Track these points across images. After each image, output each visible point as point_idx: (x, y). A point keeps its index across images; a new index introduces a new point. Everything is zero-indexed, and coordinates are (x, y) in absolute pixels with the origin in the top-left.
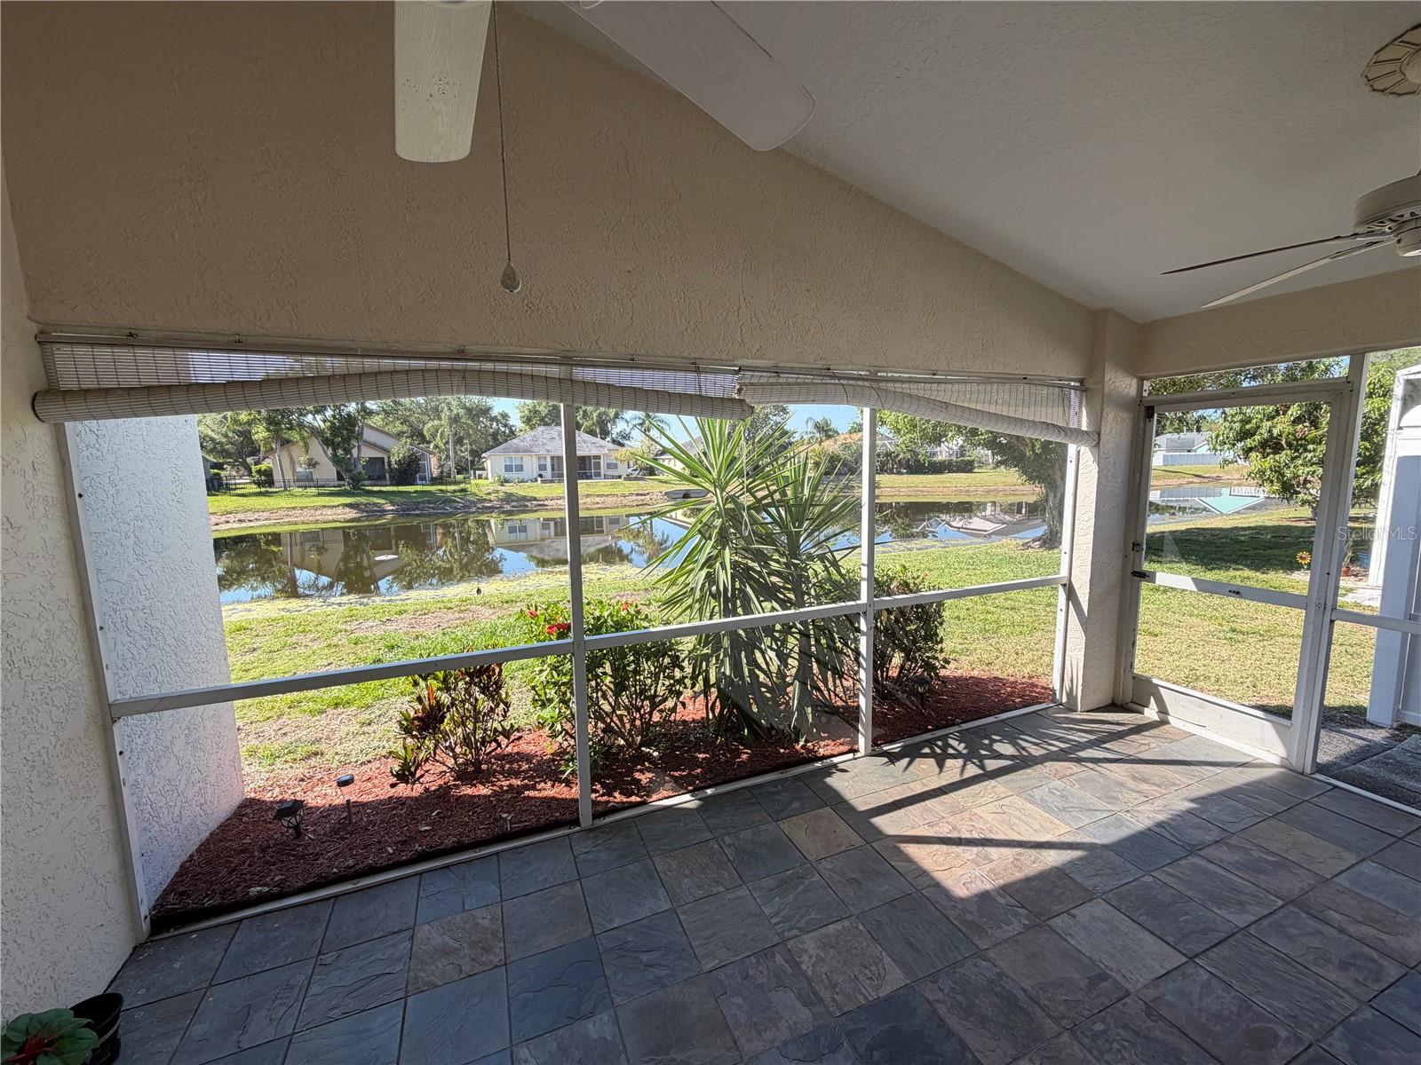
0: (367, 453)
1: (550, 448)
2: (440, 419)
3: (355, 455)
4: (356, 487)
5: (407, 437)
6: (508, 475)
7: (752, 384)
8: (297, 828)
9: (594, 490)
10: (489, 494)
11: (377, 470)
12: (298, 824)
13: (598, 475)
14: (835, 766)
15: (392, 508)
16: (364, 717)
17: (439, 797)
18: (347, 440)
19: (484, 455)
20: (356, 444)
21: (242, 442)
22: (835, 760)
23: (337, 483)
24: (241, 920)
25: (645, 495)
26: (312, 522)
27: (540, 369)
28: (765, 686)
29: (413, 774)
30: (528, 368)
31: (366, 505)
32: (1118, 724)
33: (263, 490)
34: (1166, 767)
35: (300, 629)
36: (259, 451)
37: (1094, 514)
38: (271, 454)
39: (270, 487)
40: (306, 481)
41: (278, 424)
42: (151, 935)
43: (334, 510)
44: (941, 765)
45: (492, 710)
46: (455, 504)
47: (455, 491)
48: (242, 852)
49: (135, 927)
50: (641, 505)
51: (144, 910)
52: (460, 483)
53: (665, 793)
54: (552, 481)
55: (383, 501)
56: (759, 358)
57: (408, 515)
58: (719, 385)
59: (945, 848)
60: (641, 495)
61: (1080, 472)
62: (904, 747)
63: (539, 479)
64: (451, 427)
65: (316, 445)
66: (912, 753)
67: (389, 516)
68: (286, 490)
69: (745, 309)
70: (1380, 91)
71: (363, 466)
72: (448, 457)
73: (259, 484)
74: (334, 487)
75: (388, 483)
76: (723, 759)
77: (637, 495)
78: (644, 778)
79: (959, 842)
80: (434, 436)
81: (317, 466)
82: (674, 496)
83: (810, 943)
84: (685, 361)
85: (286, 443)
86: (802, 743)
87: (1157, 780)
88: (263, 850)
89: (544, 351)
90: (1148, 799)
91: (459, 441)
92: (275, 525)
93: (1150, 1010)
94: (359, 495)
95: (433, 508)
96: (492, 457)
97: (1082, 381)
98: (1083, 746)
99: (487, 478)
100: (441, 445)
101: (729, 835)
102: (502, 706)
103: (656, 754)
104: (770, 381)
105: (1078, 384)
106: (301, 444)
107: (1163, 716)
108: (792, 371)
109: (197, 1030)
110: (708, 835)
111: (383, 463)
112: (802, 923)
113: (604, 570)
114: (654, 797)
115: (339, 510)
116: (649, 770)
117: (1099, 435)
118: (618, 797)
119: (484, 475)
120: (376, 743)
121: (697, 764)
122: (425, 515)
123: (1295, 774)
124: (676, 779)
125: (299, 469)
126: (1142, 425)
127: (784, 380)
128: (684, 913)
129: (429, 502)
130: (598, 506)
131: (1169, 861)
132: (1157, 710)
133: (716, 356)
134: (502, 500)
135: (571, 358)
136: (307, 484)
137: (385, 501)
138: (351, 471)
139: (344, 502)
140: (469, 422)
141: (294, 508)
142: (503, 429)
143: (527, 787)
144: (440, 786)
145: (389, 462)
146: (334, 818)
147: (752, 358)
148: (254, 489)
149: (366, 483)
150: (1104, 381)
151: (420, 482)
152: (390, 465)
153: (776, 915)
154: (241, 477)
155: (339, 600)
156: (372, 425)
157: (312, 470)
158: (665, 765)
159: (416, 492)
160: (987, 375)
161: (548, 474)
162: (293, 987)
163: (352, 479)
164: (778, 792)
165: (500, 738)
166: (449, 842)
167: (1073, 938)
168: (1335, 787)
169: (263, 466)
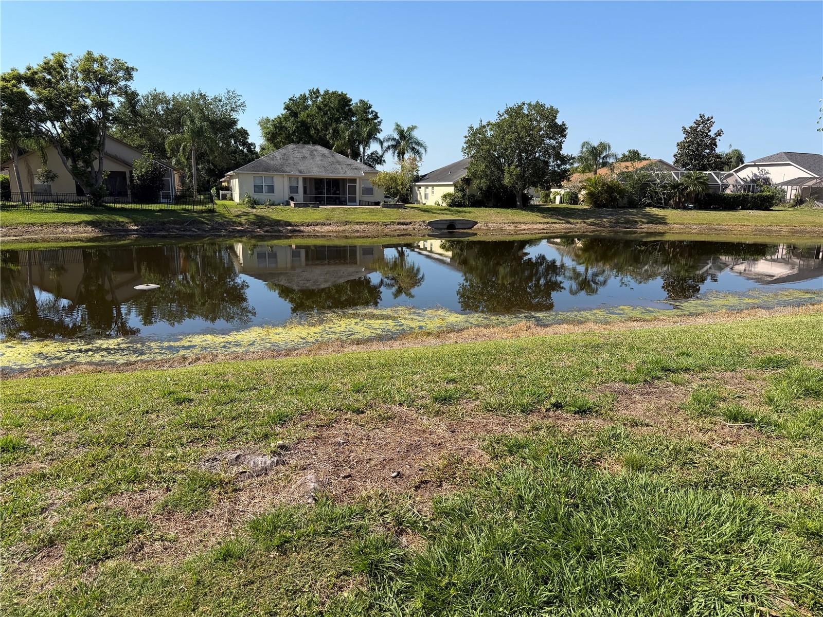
0: (109, 167)
1: (302, 168)
2: (182, 132)
3: (96, 169)
4: (97, 204)
5: (148, 151)
6: (257, 197)
9: (351, 217)
10: (238, 216)
11: (119, 185)
13: (353, 201)
15: (135, 227)
18: (87, 150)
19: (229, 173)
20: (97, 156)
23: (76, 198)
25: (407, 224)
31: (108, 223)
38: (8, 164)
39: (8, 200)
40: (44, 196)
41: (15, 130)
43: (76, 228)
47: (202, 212)
50: (402, 235)
52: (204, 202)
54: (306, 205)
55: (125, 220)
57: (153, 236)
60: (403, 224)
63: (291, 202)
64: (193, 141)
65: (54, 156)
68: (24, 204)
71: (104, 180)
72: (191, 173)
74: (75, 202)
75: (130, 199)
77: (399, 224)
80: (176, 151)
81: (56, 179)
82: (437, 227)
85: (23, 152)
92: (13, 241)
94: (100, 212)
95: (179, 230)
96: (240, 175)
99: (231, 199)
100: (183, 160)
106: (39, 153)
111: (125, 178)
119: (228, 196)
125: (37, 182)
129: (175, 222)
130: (358, 234)
134: (252, 223)
136: (45, 198)
137: (128, 220)
138: (91, 185)
139: (86, 219)
141: (33, 224)
145: (131, 177)
149: (106, 199)
151: (165, 200)
152: (132, 180)
157: (50, 183)
159: (161, 211)
161: (300, 196)
163: (93, 194)
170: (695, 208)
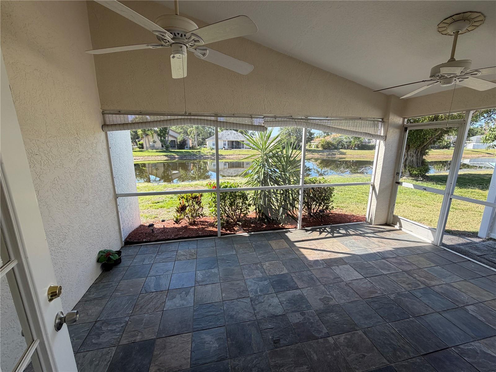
0: (171, 139)
1: (227, 138)
2: (193, 127)
3: (167, 140)
4: (167, 150)
5: (182, 134)
6: (213, 147)
7: (267, 121)
8: (153, 230)
9: (241, 153)
10: (207, 153)
11: (173, 144)
12: (153, 229)
13: (243, 147)
14: (289, 231)
15: (177, 157)
16: (168, 210)
17: (185, 228)
18: (164, 134)
19: (206, 140)
20: (167, 136)
21: (135, 135)
22: (290, 230)
23: (161, 148)
24: (142, 245)
26: (154, 160)
27: (209, 118)
28: (274, 209)
29: (179, 222)
30: (206, 118)
31: (170, 155)
32: (384, 229)
33: (141, 150)
34: (391, 240)
35: (152, 189)
36: (139, 137)
37: (382, 163)
38: (143, 139)
39: (143, 149)
40: (153, 147)
42: (124, 245)
44: (320, 234)
45: (199, 209)
46: (197, 156)
47: (197, 152)
48: (141, 233)
49: (122, 243)
51: (123, 240)
52: (198, 149)
53: (241, 232)
54: (228, 149)
56: (270, 114)
57: (182, 159)
58: (257, 122)
59: (311, 250)
61: (380, 149)
62: (311, 229)
63: (223, 148)
64: (196, 130)
65: (155, 136)
66: (313, 230)
67: (177, 159)
68: (147, 150)
69: (266, 100)
70: (445, 34)
71: (169, 143)
72: (195, 140)
73: (139, 148)
74: (161, 149)
75: (177, 148)
76: (258, 226)
78: (236, 229)
79: (316, 250)
80: (191, 133)
81: (156, 143)
83: (267, 264)
84: (248, 115)
85: (147, 135)
86: (281, 225)
87: (385, 243)
88: (146, 234)
89: (211, 113)
90: (379, 246)
91: (199, 135)
92: (144, 161)
93: (347, 285)
94: (168, 152)
95: (190, 157)
96: (209, 141)
97: (382, 119)
98: (368, 233)
99: (207, 148)
100: (193, 136)
101: (254, 242)
102: (202, 208)
103: (240, 224)
104: (273, 120)
105: (381, 120)
106: (151, 135)
107: (400, 228)
108: (280, 117)
109: (135, 261)
110: (249, 242)
111: (175, 142)
112: (267, 260)
113: (241, 179)
114: (238, 233)
115: (162, 157)
116: (238, 227)
117: (386, 137)
118: (228, 232)
119: (206, 147)
120: (171, 216)
121: (251, 227)
122: (187, 159)
123: (434, 246)
124: (244, 229)
125: (151, 144)
126: (403, 133)
127: (277, 120)
128: (238, 255)
129: (189, 155)
131: (375, 260)
132: (399, 226)
133: (257, 113)
134: (211, 155)
135: (217, 115)
136: (153, 148)
137: (176, 154)
138: (165, 144)
139: (164, 154)
140: (202, 129)
141: (149, 156)
142: (213, 131)
143: (206, 228)
144: (185, 226)
145: (177, 142)
146: (161, 230)
147: (268, 114)
148: (138, 149)
149: (170, 148)
150: (389, 119)
151: (186, 149)
152: (177, 143)
153: (261, 258)
154: (134, 146)
155: (162, 184)
156: (172, 129)
157: (154, 144)
158: (243, 226)
159: (185, 152)
160: (346, 117)
161: (226, 147)
162: (153, 257)
163: (167, 147)
164: (271, 235)
165: (201, 216)
166: (186, 236)
167: (335, 270)
168: (445, 250)
169: (141, 142)
170: (358, 149)
